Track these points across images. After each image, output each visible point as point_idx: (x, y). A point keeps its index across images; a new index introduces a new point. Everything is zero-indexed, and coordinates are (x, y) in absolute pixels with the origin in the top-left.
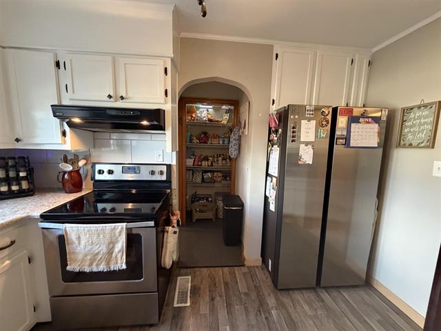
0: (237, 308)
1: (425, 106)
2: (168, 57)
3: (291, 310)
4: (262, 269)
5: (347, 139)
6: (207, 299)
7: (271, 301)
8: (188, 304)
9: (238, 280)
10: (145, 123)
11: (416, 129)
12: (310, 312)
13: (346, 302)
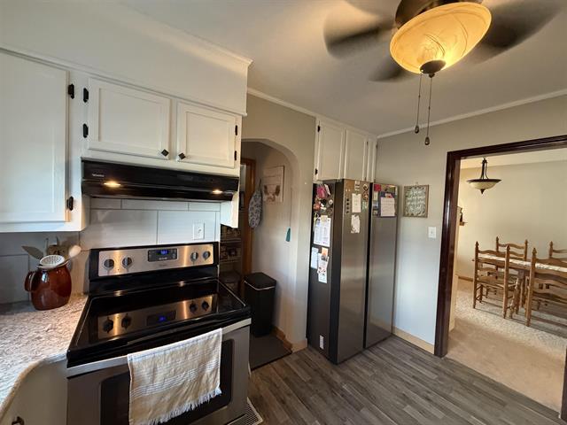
0: (313, 399)
1: (420, 187)
2: (239, 115)
3: (356, 379)
4: (310, 350)
5: (379, 209)
6: (277, 404)
7: (337, 378)
8: (261, 420)
9: (295, 370)
10: (217, 192)
11: (415, 203)
12: (370, 374)
13: (386, 354)
